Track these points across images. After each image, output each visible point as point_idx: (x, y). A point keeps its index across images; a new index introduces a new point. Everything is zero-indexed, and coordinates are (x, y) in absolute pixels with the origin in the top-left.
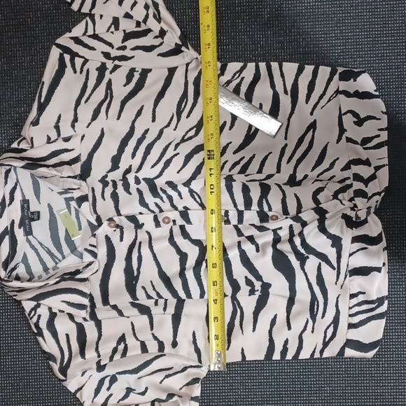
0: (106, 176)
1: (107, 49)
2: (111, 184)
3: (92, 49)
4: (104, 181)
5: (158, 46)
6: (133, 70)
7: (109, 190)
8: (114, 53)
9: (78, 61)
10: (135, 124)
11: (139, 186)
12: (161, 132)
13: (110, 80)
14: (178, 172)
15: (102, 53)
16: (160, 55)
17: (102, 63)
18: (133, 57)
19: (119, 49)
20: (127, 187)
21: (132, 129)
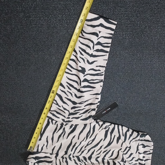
0: (63, 156)
1: (63, 118)
2: (65, 158)
3: (59, 118)
4: (63, 157)
5: (81, 117)
6: (72, 125)
7: (65, 160)
8: (66, 120)
9: (54, 122)
10: (72, 141)
11: (74, 158)
12: (81, 143)
13: (64, 128)
14: (86, 154)
15: (62, 119)
16: (81, 120)
17: (62, 123)
18: (72, 121)
19: (67, 118)
20: (70, 159)
21: (71, 142)
